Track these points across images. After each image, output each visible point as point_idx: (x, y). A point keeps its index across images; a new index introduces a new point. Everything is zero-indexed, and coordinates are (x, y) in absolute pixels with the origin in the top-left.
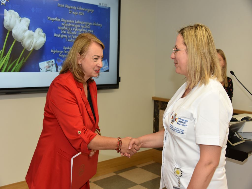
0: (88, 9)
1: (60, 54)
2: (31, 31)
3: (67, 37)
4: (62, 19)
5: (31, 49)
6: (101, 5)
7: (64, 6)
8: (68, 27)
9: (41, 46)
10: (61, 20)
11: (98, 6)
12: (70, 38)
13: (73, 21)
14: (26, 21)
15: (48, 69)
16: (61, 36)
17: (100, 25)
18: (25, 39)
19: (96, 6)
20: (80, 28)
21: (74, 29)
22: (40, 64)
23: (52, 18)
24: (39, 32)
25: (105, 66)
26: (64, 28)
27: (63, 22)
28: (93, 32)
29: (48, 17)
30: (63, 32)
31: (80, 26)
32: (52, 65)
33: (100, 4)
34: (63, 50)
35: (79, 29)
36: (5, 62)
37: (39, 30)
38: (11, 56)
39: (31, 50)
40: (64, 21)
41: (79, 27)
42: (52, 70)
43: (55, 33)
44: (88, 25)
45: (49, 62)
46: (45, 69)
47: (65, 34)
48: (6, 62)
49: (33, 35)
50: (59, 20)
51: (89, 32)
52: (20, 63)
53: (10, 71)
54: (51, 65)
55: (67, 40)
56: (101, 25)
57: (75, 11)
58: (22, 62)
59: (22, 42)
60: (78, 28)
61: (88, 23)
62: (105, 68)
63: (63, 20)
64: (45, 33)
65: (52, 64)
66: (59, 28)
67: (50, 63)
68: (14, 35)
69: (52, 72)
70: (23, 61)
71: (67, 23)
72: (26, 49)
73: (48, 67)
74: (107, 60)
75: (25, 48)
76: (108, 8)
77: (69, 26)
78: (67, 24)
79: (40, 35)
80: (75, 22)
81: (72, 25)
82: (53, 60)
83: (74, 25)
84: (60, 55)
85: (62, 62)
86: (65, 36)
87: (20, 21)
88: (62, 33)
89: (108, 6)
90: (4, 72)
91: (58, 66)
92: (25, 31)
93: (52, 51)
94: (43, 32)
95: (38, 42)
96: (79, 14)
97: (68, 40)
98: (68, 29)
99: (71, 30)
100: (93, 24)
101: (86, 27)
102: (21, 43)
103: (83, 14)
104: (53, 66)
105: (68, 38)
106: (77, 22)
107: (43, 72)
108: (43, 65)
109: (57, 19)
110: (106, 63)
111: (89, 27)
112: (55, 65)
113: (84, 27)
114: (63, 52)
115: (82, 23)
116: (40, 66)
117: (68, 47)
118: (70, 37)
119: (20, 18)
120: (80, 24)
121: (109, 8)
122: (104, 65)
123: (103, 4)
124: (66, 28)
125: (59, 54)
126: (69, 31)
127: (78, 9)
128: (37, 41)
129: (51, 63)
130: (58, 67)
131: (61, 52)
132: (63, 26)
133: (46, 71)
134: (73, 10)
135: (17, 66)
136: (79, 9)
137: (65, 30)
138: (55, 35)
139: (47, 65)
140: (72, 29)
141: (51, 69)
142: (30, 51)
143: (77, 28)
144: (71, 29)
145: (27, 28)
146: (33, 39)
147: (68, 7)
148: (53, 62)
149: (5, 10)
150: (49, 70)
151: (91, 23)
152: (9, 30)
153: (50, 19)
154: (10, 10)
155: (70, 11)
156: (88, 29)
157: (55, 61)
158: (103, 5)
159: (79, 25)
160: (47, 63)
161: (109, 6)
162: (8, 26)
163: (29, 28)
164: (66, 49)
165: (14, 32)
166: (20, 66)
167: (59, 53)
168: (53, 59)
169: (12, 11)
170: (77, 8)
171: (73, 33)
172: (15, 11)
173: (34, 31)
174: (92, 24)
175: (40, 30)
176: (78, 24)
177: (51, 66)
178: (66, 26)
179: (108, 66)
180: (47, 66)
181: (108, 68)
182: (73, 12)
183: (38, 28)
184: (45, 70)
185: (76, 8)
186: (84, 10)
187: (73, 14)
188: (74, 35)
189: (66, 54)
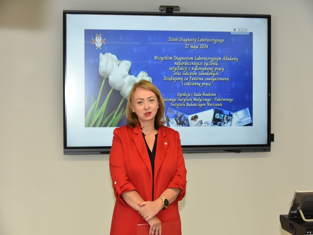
0: (215, 38)
2: (133, 76)
3: (182, 80)
4: (175, 57)
6: (237, 31)
7: (177, 39)
8: (184, 66)
10: (173, 58)
11: (232, 33)
12: (188, 81)
13: (192, 58)
14: (126, 64)
16: (174, 79)
17: (235, 59)
18: (125, 86)
19: (229, 33)
20: (203, 66)
21: (193, 69)
23: (160, 58)
24: (143, 77)
25: (244, 118)
26: (179, 68)
27: (176, 61)
28: (223, 70)
29: (155, 56)
30: (177, 73)
31: (203, 64)
33: (235, 30)
34: (177, 97)
35: (201, 68)
36: (99, 115)
38: (107, 107)
40: (179, 59)
41: (201, 65)
43: (165, 76)
44: (215, 61)
47: (179, 75)
48: (101, 116)
49: (135, 81)
50: (171, 58)
51: (216, 71)
52: (118, 116)
53: (106, 126)
55: (182, 83)
56: (237, 60)
57: (194, 45)
58: (120, 115)
59: (121, 90)
60: (199, 66)
61: (215, 58)
62: (244, 121)
63: (176, 58)
64: (150, 77)
66: (171, 69)
68: (112, 82)
70: (122, 113)
71: (182, 61)
72: (126, 98)
74: (248, 109)
75: (124, 97)
76: (248, 34)
77: (186, 65)
78: (182, 63)
80: (194, 59)
81: (190, 64)
83: (193, 63)
84: (173, 104)
85: (176, 113)
86: (179, 78)
87: (119, 65)
88: (174, 75)
89: (249, 31)
90: (99, 127)
91: (170, 119)
92: (125, 77)
94: (148, 77)
96: (200, 48)
97: (184, 84)
98: (185, 69)
99: (189, 70)
100: (224, 59)
101: (211, 65)
102: (119, 91)
103: (207, 47)
105: (184, 81)
106: (197, 59)
109: (168, 58)
110: (246, 113)
111: (217, 64)
113: (209, 64)
114: (177, 100)
115: (205, 59)
117: (184, 93)
118: (187, 79)
119: (118, 61)
120: (202, 61)
121: (251, 34)
122: (244, 116)
123: (239, 29)
124: (181, 69)
125: (171, 103)
126: (186, 72)
130: (169, 120)
131: (174, 100)
132: (176, 66)
134: (191, 43)
135: (115, 119)
136: (200, 41)
137: (180, 71)
138: (165, 78)
140: (191, 69)
143: (197, 66)
145: (128, 73)
147: (184, 40)
149: (101, 54)
151: (220, 59)
152: (106, 77)
153: (157, 58)
154: (106, 54)
155: (186, 45)
156: (215, 66)
158: (241, 30)
159: (200, 63)
161: (251, 31)
162: (104, 72)
163: (130, 73)
164: (181, 95)
165: (111, 79)
166: (118, 120)
167: (171, 101)
169: (109, 54)
170: (197, 40)
171: (191, 74)
172: (113, 53)
173: (136, 76)
174: (222, 59)
175: (144, 73)
176: (199, 61)
178: (180, 66)
179: (250, 118)
181: (251, 120)
182: (192, 46)
183: (142, 72)
185: (195, 41)
186: (208, 41)
187: (191, 48)
188: (193, 76)
189: (181, 102)
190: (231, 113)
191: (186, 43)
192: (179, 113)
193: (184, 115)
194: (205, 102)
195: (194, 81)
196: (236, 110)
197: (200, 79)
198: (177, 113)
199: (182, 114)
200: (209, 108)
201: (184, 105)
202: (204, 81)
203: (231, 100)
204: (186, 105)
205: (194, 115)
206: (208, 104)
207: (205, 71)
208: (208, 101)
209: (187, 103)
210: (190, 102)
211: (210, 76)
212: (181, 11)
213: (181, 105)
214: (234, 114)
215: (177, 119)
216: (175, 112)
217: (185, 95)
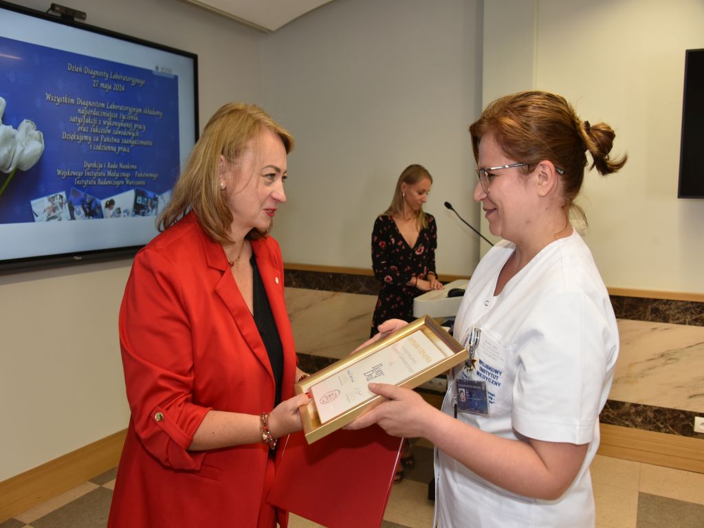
0: (133, 77)
1: (77, 180)
2: (10, 128)
3: (90, 139)
4: (78, 99)
5: (11, 169)
6: (160, 70)
7: (81, 69)
8: (92, 117)
9: (34, 162)
10: (75, 102)
11: (155, 74)
12: (98, 143)
13: (103, 105)
15: (53, 214)
16: (78, 138)
17: (158, 113)
19: (149, 72)
20: (118, 120)
21: (105, 123)
22: (33, 202)
23: (55, 97)
24: (27, 130)
26: (84, 119)
27: (81, 106)
28: (144, 128)
29: (47, 94)
30: (82, 128)
31: (119, 116)
32: (61, 205)
33: (157, 68)
34: (83, 169)
35: (116, 123)
37: (26, 124)
39: (13, 171)
40: (84, 104)
42: (62, 215)
43: (64, 131)
44: (134, 113)
45: (54, 197)
46: (46, 213)
47: (86, 132)
49: (13, 137)
50: (72, 101)
51: (136, 129)
54: (58, 205)
56: (161, 115)
57: (105, 82)
60: (113, 119)
61: (134, 109)
63: (80, 101)
64: (41, 130)
65: (60, 203)
66: (74, 120)
67: (56, 201)
69: (60, 220)
71: (89, 108)
73: (51, 209)
76: (173, 77)
77: (95, 116)
78: (89, 111)
79: (31, 136)
80: (106, 106)
81: (100, 113)
82: (63, 194)
83: (104, 113)
84: (78, 182)
85: (83, 196)
86: (86, 137)
88: (79, 130)
89: (174, 73)
91: (75, 207)
93: (59, 172)
94: (37, 130)
95: (26, 152)
96: (114, 89)
97: (92, 147)
98: (93, 121)
100: (145, 112)
101: (129, 119)
103: (123, 89)
104: (64, 205)
105: (95, 143)
106: (111, 108)
107: (41, 221)
108: (40, 205)
109: (67, 100)
111: (136, 119)
112: (67, 205)
113: (126, 117)
114: (84, 173)
115: (121, 109)
116: (34, 209)
117: (93, 162)
118: (97, 140)
120: (117, 111)
121: (176, 77)
123: (162, 69)
124: (88, 121)
126: (95, 127)
127: (111, 77)
128: (23, 151)
129: (58, 200)
130: (74, 209)
132: (80, 115)
133: (49, 219)
134: (101, 79)
136: (114, 77)
137: (86, 125)
138: (65, 136)
139: (50, 204)
140: (102, 122)
141: (60, 213)
142: (8, 174)
143: (110, 119)
144: (98, 122)
146: (15, 144)
147: (91, 73)
148: (61, 197)
150: (54, 217)
151: (140, 110)
153: (51, 99)
155: (95, 81)
156: (134, 122)
157: (68, 195)
158: (164, 71)
159: (115, 114)
160: (49, 200)
161: (176, 74)
163: (5, 120)
164: (89, 166)
167: (76, 176)
168: (61, 191)
170: (109, 77)
171: (103, 131)
173: (16, 127)
174: (143, 111)
175: (30, 123)
176: (113, 111)
177: (59, 207)
178: (87, 116)
180: (48, 208)
182: (102, 85)
183: (25, 121)
184: (45, 216)
185: (107, 76)
186: (124, 79)
187: (102, 88)
188: (106, 135)
189: (90, 178)
190: (157, 196)
191: (94, 79)
192: (88, 196)
193: (94, 199)
194: (123, 178)
195: (107, 144)
196: (161, 192)
197: (115, 140)
198: (85, 196)
199: (92, 197)
200: (128, 188)
201: (95, 183)
202: (120, 144)
203: (156, 176)
204: (97, 183)
205: (109, 199)
206: (127, 182)
207: (122, 128)
208: (128, 176)
209: (99, 180)
210: (102, 178)
211: (128, 137)
212: (88, 21)
213: (90, 183)
214: (159, 197)
215: (85, 206)
216: (82, 194)
217: (95, 165)
